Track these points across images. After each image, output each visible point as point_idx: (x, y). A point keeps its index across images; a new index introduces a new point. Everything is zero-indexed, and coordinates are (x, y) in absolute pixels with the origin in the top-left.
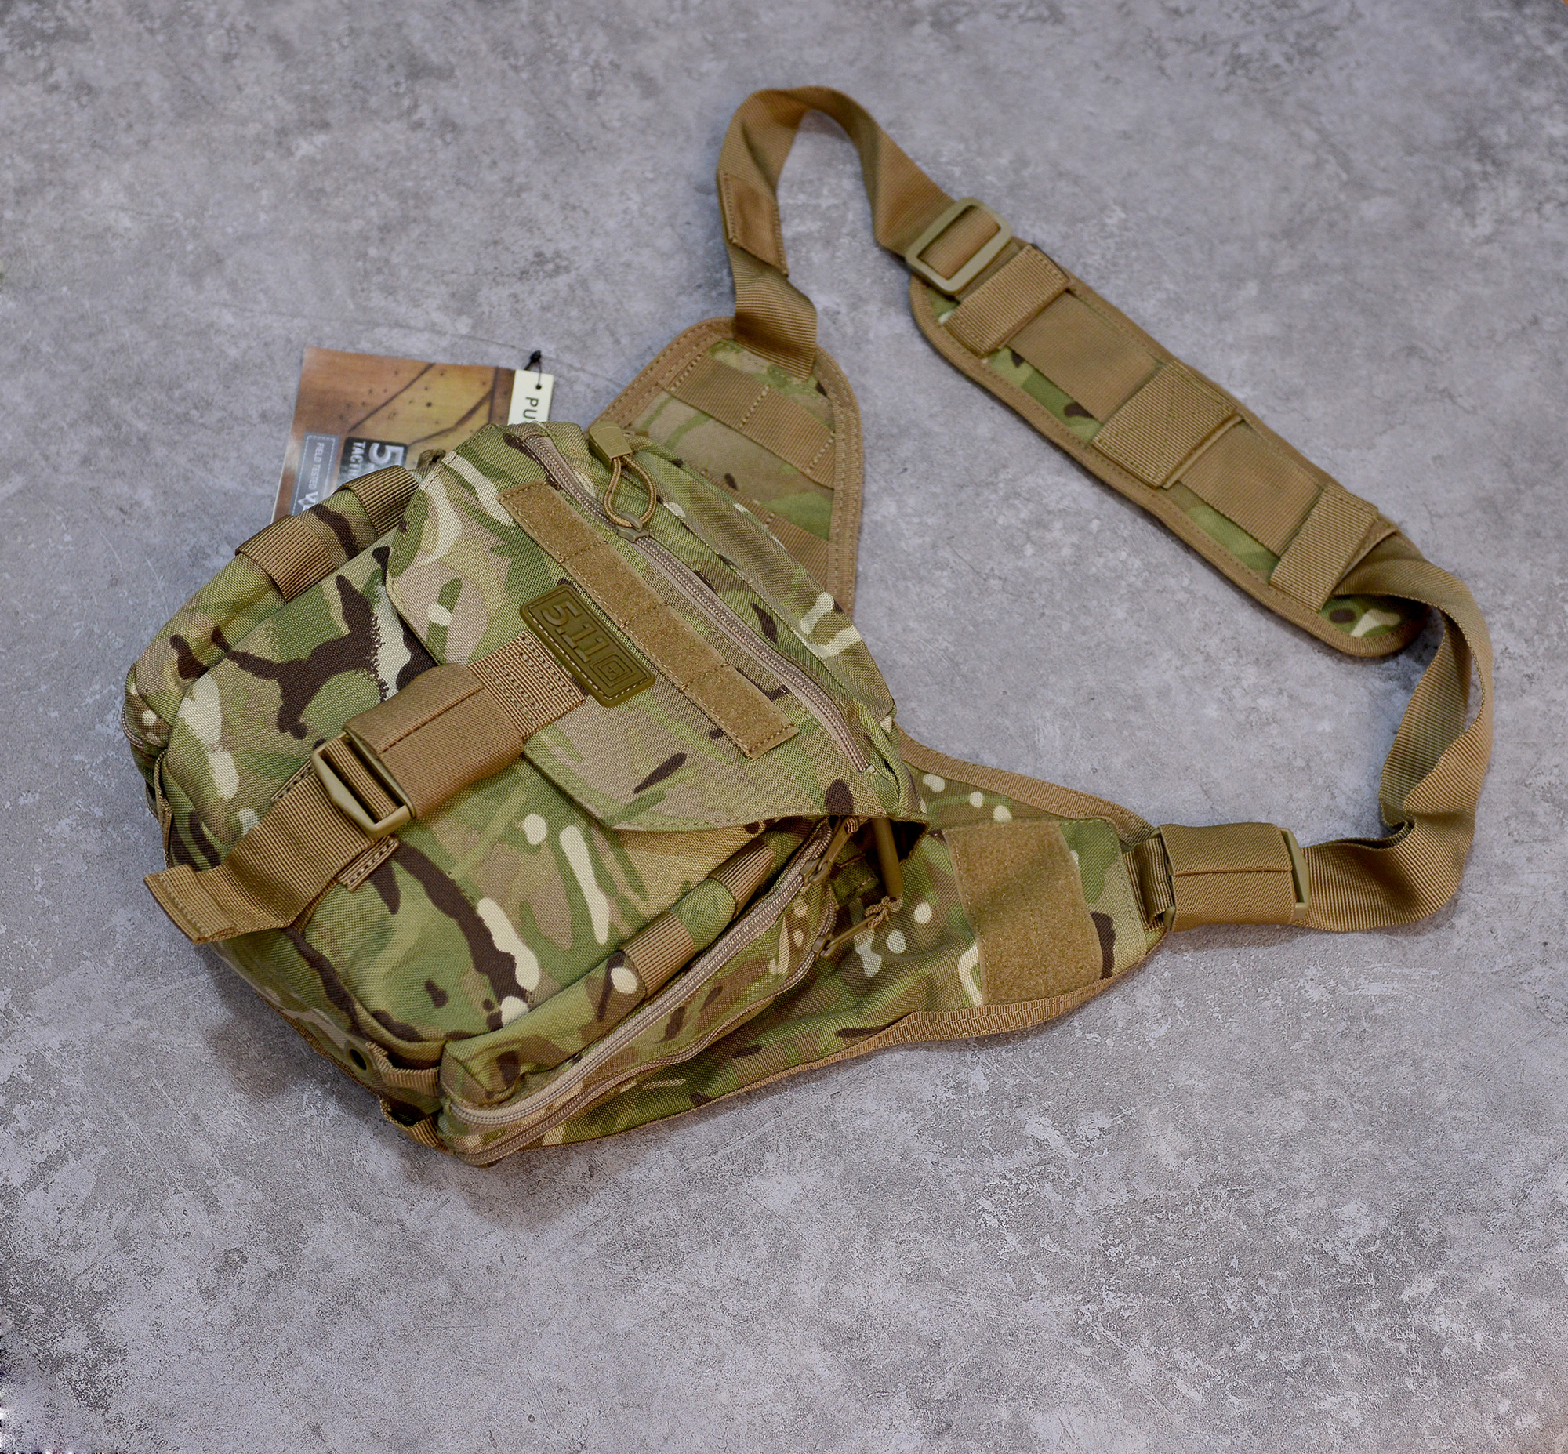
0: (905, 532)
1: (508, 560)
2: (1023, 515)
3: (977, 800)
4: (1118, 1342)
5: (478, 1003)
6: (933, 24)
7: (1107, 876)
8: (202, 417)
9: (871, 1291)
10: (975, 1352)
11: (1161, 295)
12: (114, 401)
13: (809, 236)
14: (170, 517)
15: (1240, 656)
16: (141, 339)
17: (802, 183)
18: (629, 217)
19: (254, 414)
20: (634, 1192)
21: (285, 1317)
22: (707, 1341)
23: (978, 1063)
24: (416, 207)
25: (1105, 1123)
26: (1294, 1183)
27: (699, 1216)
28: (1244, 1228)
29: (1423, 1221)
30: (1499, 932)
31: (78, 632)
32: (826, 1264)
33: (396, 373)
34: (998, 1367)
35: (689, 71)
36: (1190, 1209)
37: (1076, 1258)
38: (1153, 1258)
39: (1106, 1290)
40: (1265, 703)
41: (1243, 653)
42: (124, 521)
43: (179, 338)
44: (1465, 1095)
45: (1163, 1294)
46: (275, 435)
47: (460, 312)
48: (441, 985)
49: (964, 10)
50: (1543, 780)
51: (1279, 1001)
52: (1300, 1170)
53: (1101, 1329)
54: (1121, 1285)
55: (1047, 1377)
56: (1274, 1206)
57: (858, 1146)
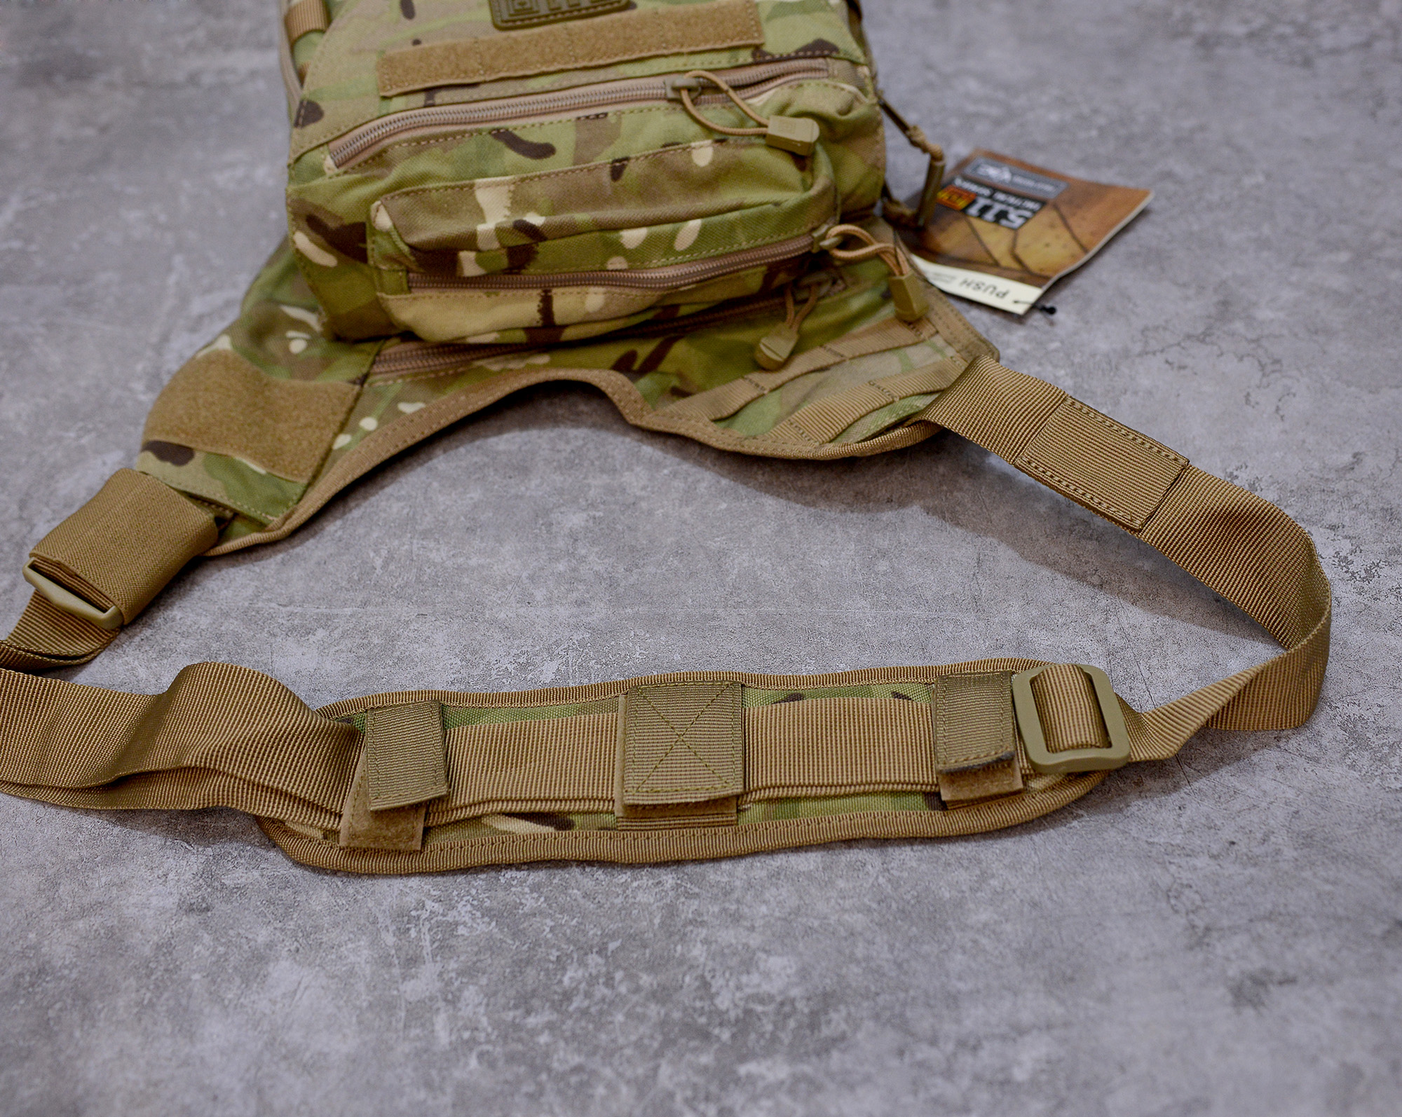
4: (427, 950)
26: (746, 910)
28: (657, 921)
29: (837, 1011)
30: (1189, 812)
34: (302, 898)
38: (542, 899)
39: (467, 901)
44: (1008, 927)
45: (516, 934)
52: (765, 902)
53: (425, 929)
54: (487, 903)
55: (333, 936)
56: (705, 918)
57: (395, 664)
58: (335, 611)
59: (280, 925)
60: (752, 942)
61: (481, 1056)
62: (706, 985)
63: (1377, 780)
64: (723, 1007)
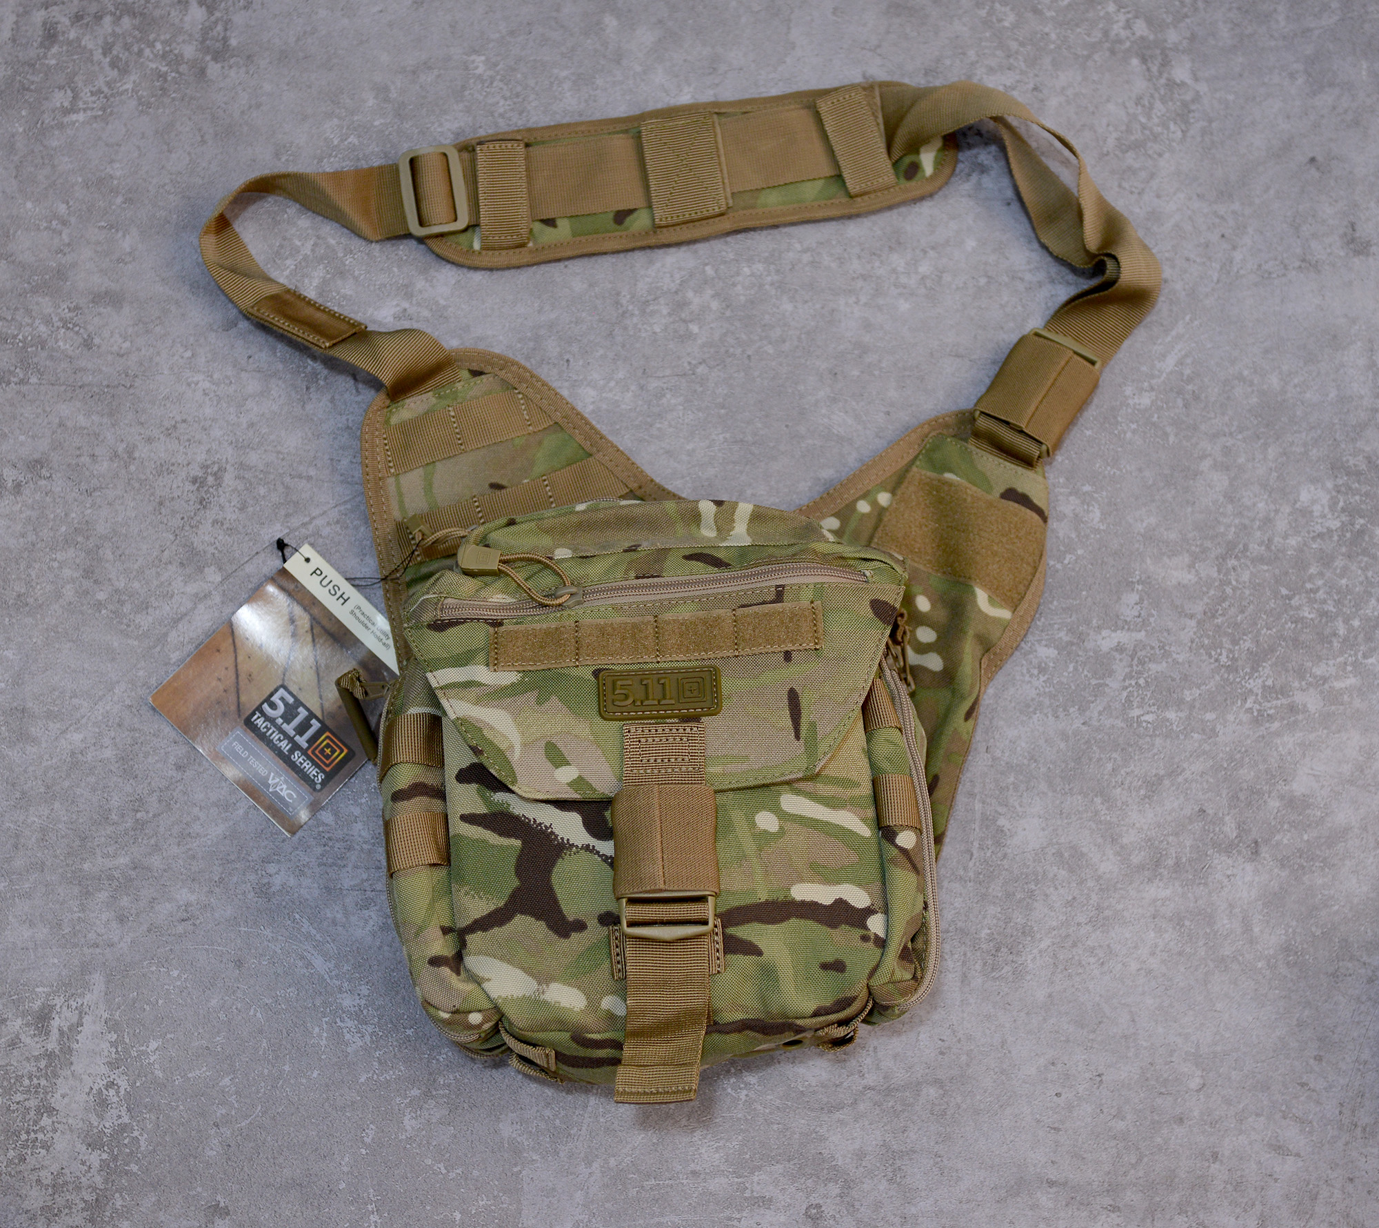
0: (616, 398)
1: (554, 698)
2: (665, 312)
3: (863, 507)
4: (1284, 701)
5: (860, 943)
6: (215, 59)
7: (979, 467)
8: (147, 812)
9: (1138, 825)
10: (1224, 792)
11: (567, 85)
12: (86, 866)
13: (325, 282)
14: (217, 890)
15: (880, 256)
16: (46, 812)
17: (278, 253)
18: (212, 395)
19: (174, 773)
20: (960, 924)
21: (878, 1205)
22: (1092, 950)
23: (1033, 644)
24: (88, 538)
25: (1133, 598)
26: (1261, 515)
27: (1009, 895)
28: (1265, 568)
30: (1192, 256)
31: (259, 1015)
32: (1100, 840)
33: (218, 651)
34: (1245, 786)
35: (120, 260)
36: (1229, 590)
37: (1211, 685)
38: (1245, 637)
39: (1245, 682)
40: (924, 268)
41: (879, 252)
42: (195, 925)
43: (66, 784)
44: (1285, 368)
45: (1272, 650)
46: (201, 770)
47: (200, 570)
48: (830, 959)
49: (220, 28)
50: (1111, 142)
51: (1134, 426)
52: (1254, 505)
53: (1269, 705)
54: (1248, 670)
55: (1273, 760)
56: (1266, 539)
57: (1035, 761)
58: (978, 816)
59: (1267, 795)
60: (1287, 511)
61: (1365, 656)
62: (1320, 535)
63: (1174, 144)
64: (1339, 524)
